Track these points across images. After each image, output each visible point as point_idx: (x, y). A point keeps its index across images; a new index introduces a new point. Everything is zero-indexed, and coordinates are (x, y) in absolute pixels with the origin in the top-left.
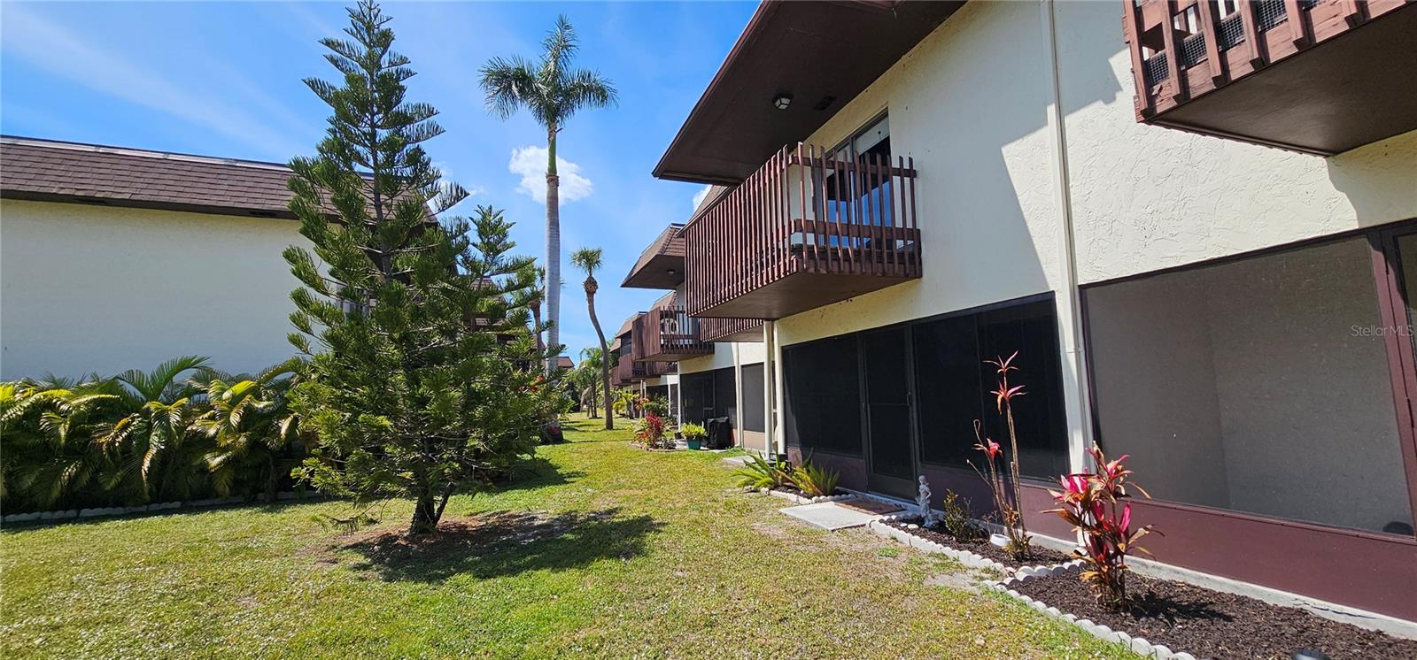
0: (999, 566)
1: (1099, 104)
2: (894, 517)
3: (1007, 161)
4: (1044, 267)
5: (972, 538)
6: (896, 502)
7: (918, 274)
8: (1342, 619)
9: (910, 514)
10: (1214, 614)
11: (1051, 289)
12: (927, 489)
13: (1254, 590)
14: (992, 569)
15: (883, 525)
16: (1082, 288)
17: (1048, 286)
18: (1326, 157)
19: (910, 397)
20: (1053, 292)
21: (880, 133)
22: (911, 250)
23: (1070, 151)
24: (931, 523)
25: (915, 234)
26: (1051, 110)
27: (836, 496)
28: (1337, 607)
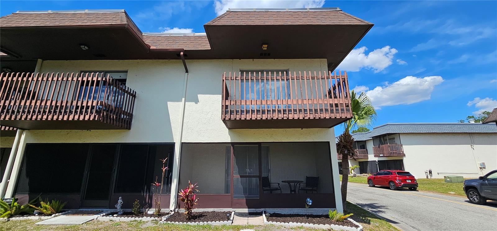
0: (156, 218)
1: (194, 103)
2: (104, 214)
3: (168, 106)
4: (174, 136)
5: (140, 214)
6: (96, 210)
7: (129, 128)
8: (219, 211)
9: (109, 212)
10: (204, 216)
11: (174, 142)
12: (122, 201)
13: (207, 210)
14: (154, 220)
15: (104, 217)
16: (182, 143)
17: (174, 141)
18: (229, 129)
19: (114, 169)
20: (175, 143)
21: (120, 76)
22: (128, 120)
23: (185, 110)
24: (121, 213)
25: (131, 116)
26: (183, 99)
27: (64, 213)
28: (219, 209)
